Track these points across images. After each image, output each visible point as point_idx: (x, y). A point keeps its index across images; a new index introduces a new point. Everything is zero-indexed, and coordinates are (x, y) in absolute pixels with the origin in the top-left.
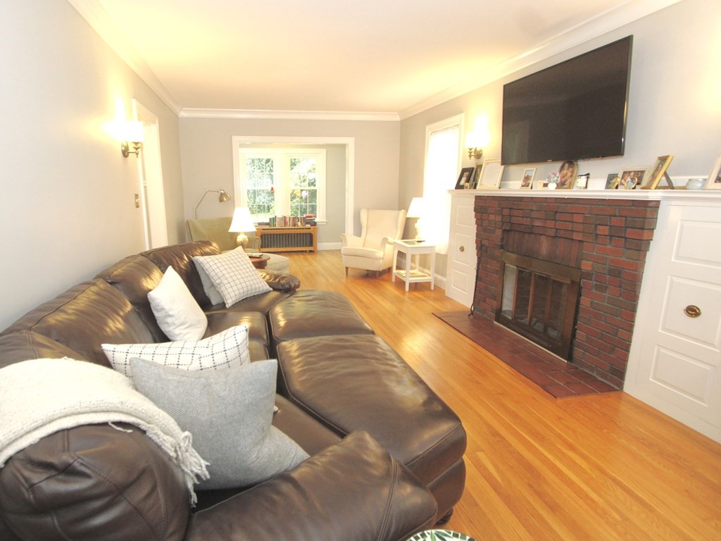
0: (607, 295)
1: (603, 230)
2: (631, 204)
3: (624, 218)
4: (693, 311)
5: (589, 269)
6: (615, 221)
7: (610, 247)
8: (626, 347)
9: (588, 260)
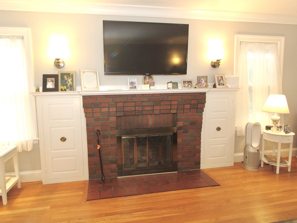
0: (188, 134)
1: (187, 106)
2: (199, 94)
3: (197, 100)
4: (219, 129)
5: (182, 125)
6: (193, 102)
7: (190, 113)
8: (199, 151)
9: (180, 121)
